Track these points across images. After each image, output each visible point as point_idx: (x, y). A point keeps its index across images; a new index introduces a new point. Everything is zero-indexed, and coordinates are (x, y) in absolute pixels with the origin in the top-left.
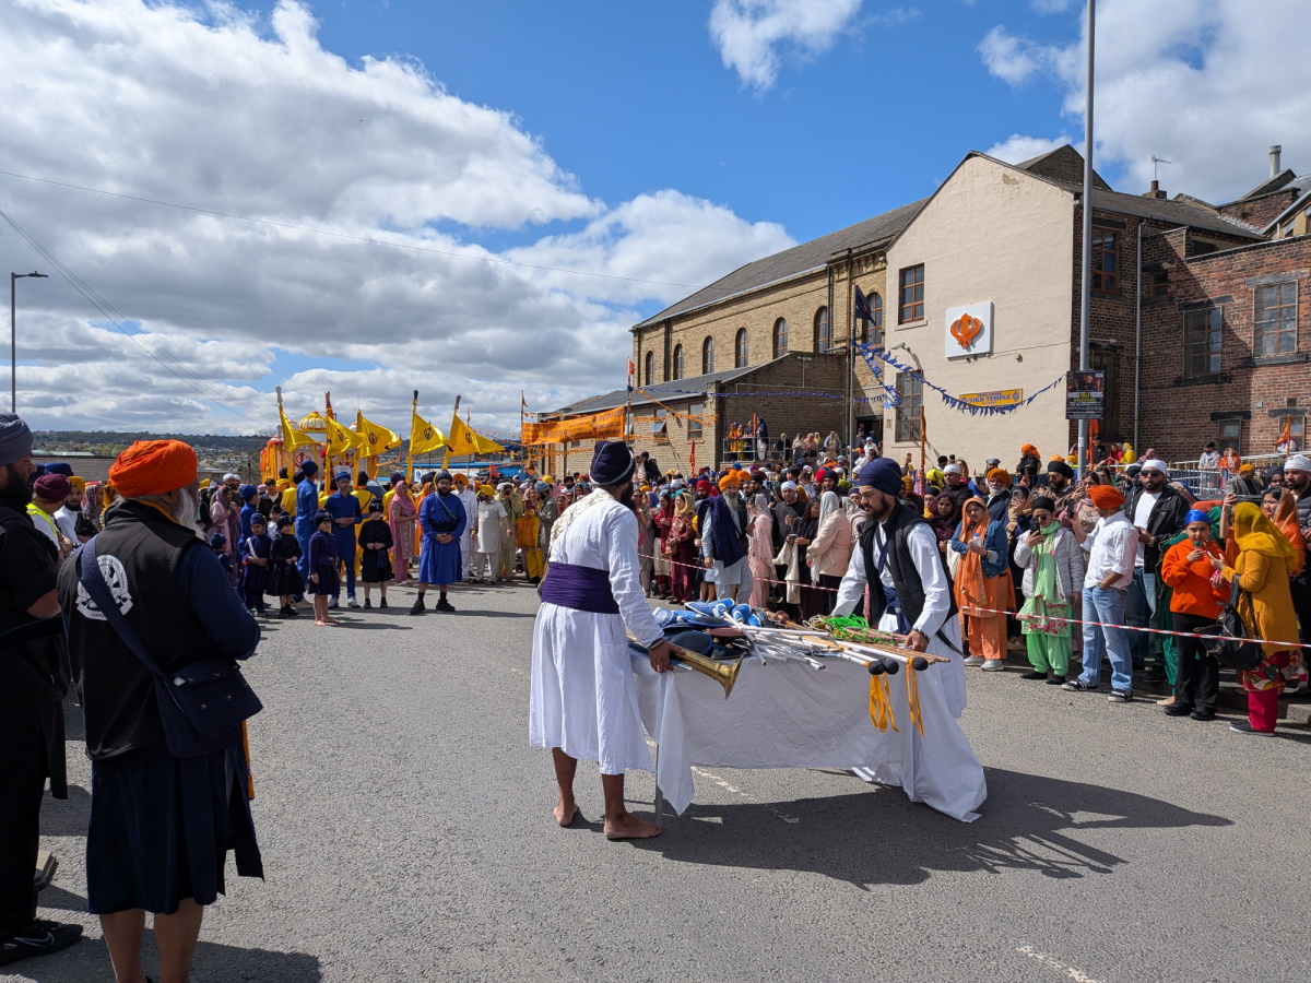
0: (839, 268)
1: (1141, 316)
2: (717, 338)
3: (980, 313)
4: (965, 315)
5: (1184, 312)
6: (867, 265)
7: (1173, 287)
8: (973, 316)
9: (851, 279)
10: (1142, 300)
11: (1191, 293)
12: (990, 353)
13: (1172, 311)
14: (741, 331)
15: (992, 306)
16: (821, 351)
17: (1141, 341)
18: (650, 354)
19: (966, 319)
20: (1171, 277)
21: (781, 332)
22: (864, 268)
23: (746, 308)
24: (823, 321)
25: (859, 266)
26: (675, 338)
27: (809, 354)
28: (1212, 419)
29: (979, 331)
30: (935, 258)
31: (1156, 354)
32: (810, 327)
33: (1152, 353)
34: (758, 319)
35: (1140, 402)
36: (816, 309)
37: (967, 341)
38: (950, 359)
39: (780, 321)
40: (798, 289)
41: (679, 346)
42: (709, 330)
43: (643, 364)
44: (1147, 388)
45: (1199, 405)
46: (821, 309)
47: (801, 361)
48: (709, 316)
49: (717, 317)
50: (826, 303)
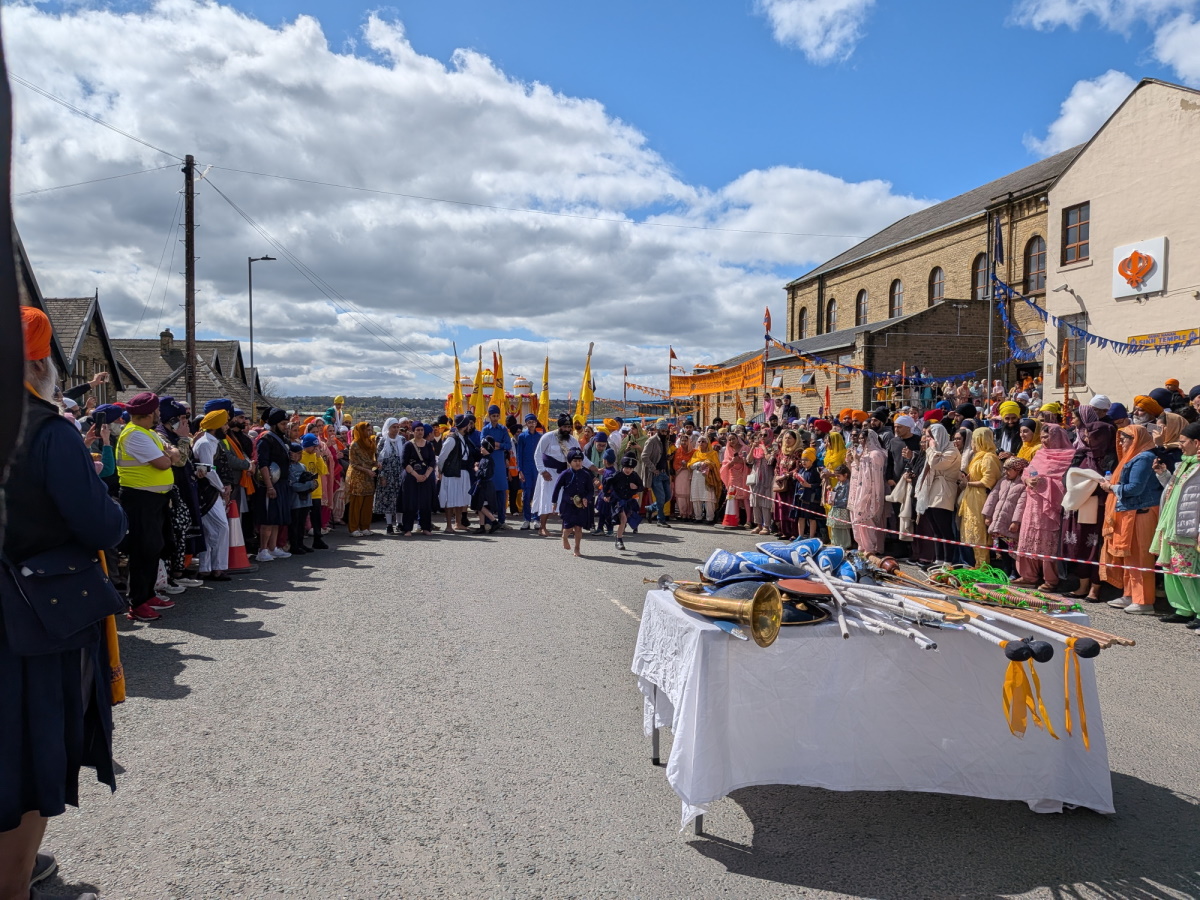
0: (998, 212)
2: (871, 290)
3: (1152, 249)
4: (1136, 253)
6: (1029, 209)
8: (1144, 253)
9: (1012, 224)
12: (1163, 292)
14: (895, 282)
15: (1167, 242)
16: (980, 298)
18: (803, 310)
19: (1137, 257)
21: (937, 280)
22: (1026, 212)
23: (902, 259)
24: (982, 268)
25: (1021, 210)
26: (828, 293)
27: (965, 302)
29: (1150, 267)
30: (1101, 195)
32: (968, 274)
34: (913, 271)
36: (975, 256)
37: (1136, 280)
38: (1118, 299)
39: (936, 270)
40: (956, 237)
41: (832, 301)
42: (863, 283)
43: (796, 320)
46: (980, 256)
47: (957, 308)
48: (863, 270)
49: (871, 270)
50: (984, 249)
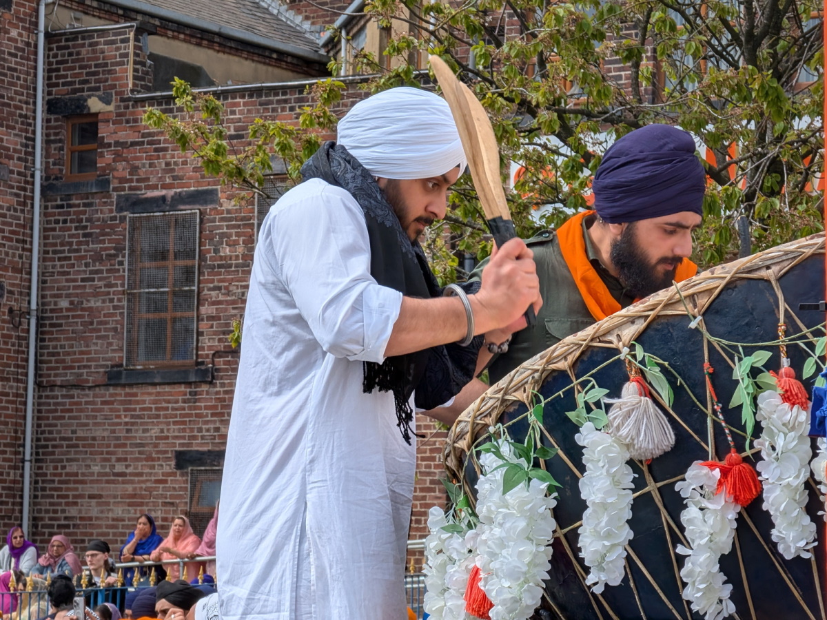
1: (45, 214)
5: (128, 215)
7: (109, 157)
10: (46, 178)
11: (142, 173)
13: (104, 210)
17: (42, 274)
20: (104, 131)
28: (179, 466)
31: (74, 306)
33: (64, 304)
35: (39, 417)
44: (52, 386)
45: (154, 432)
